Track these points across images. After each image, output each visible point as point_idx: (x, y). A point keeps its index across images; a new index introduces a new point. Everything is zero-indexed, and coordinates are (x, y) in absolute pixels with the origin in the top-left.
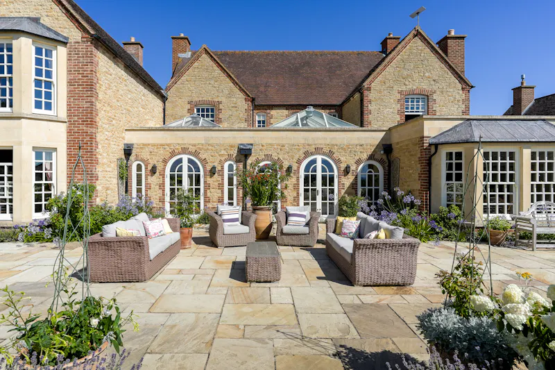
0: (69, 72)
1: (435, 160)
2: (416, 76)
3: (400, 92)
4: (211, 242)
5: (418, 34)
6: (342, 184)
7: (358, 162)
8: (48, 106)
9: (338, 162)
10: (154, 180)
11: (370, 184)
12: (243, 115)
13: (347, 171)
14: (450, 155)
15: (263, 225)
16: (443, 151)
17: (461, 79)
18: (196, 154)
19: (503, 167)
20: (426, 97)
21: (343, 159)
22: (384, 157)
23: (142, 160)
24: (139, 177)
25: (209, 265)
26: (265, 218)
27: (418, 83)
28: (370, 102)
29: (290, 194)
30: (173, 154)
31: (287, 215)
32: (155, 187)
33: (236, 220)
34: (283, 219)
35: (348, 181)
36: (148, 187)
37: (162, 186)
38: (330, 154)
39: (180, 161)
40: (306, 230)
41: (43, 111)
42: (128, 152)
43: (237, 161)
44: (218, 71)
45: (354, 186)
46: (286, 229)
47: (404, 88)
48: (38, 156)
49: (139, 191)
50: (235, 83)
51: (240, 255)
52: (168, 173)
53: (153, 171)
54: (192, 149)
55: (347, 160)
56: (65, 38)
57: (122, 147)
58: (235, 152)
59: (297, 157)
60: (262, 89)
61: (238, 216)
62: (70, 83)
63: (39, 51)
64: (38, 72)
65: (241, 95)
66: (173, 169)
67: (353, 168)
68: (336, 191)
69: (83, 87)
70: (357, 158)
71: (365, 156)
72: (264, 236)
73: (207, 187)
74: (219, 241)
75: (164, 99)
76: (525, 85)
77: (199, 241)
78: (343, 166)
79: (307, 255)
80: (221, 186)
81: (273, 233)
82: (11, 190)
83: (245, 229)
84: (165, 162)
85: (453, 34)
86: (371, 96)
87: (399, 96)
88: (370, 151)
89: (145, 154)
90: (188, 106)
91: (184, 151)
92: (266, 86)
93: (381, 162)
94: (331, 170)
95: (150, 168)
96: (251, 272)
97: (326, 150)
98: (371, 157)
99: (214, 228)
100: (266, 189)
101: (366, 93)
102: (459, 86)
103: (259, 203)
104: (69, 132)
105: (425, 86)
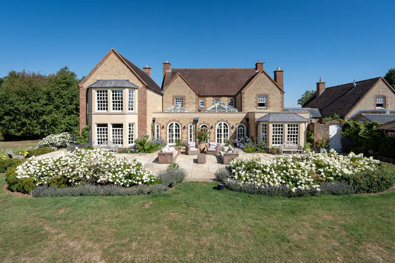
0: (138, 97)
1: (259, 127)
2: (262, 88)
3: (256, 94)
4: (186, 153)
5: (263, 72)
6: (231, 132)
7: (237, 124)
8: (132, 109)
9: (229, 124)
10: (163, 131)
11: (241, 132)
12: (194, 101)
13: (233, 128)
14: (263, 125)
15: (202, 148)
16: (261, 124)
17: (280, 90)
18: (178, 121)
19: (279, 129)
20: (266, 96)
21: (231, 123)
22: (246, 122)
23: (159, 124)
24: (158, 130)
25: (187, 160)
26: (203, 146)
27: (263, 91)
28: (244, 98)
29: (212, 136)
30: (170, 121)
31: (210, 145)
32: (163, 134)
33: (194, 147)
34: (208, 146)
35: (233, 131)
36: (161, 133)
37: (166, 133)
38: (227, 121)
39: (172, 124)
40: (215, 150)
41: (131, 111)
42: (154, 121)
43: (193, 124)
44: (184, 84)
45: (235, 133)
46: (209, 149)
47: (258, 93)
48: (130, 126)
49: (158, 135)
50: (191, 88)
51: (196, 157)
52: (168, 128)
53: (163, 127)
54: (177, 120)
55: (233, 123)
56: (138, 87)
57: (152, 120)
58: (192, 121)
59: (214, 122)
60: (202, 88)
61: (194, 145)
62: (139, 101)
63: (130, 92)
64: (130, 99)
65: (194, 93)
66: (170, 127)
67: (235, 126)
68: (229, 135)
69: (143, 102)
70: (236, 123)
71: (239, 122)
72: (203, 151)
73: (182, 133)
74: (189, 153)
75: (162, 95)
76: (321, 82)
77: (182, 153)
78: (231, 126)
79: (215, 157)
80: (187, 133)
81: (205, 150)
82: (122, 137)
83: (197, 149)
84: (167, 124)
85: (279, 69)
86: (244, 96)
87: (255, 96)
88: (241, 120)
89: (160, 122)
90: (172, 98)
91: (174, 120)
92: (204, 87)
93: (245, 124)
94: (227, 127)
95: (162, 126)
96: (199, 161)
97: (225, 120)
98: (241, 122)
99: (187, 149)
100: (203, 137)
101: (243, 95)
102: (279, 92)
103: (201, 141)
104: (139, 117)
105: (266, 92)
